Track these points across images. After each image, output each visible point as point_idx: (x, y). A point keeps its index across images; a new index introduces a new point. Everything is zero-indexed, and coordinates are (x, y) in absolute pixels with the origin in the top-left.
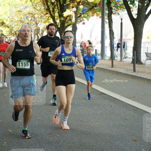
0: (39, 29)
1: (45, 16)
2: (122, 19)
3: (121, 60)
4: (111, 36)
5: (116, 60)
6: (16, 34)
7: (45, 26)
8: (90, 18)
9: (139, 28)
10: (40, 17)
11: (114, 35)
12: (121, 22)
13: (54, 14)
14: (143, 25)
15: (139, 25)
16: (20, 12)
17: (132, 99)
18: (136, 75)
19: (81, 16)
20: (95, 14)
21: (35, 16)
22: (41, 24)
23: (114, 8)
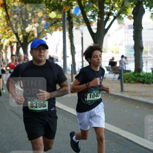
0: (3, 45)
1: (8, 32)
2: (82, 34)
4: (73, 50)
7: (8, 42)
8: (52, 33)
10: (3, 32)
11: (75, 49)
12: (81, 36)
14: (103, 39)
15: (98, 39)
20: (58, 29)
22: (4, 40)
23: (76, 23)
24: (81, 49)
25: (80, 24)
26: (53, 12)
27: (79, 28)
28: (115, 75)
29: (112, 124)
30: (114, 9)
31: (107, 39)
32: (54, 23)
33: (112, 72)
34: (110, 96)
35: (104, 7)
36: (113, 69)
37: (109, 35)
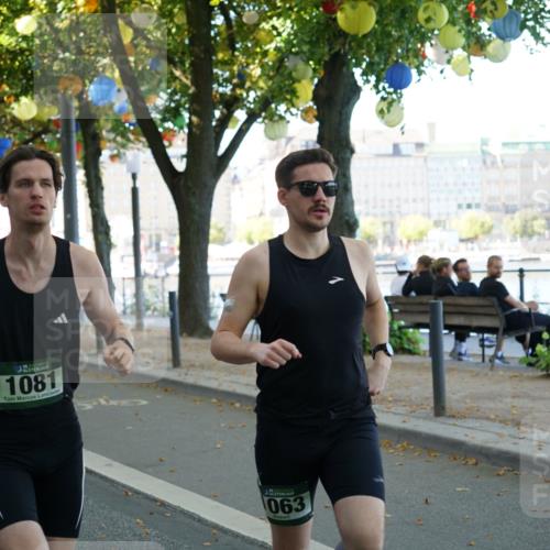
2: (134, 177)
3: (139, 326)
4: (101, 237)
9: (197, 207)
14: (212, 192)
15: (194, 194)
17: (150, 470)
18: (180, 379)
23: (112, 136)
24: (132, 233)
25: (129, 140)
26: (24, 100)
27: (124, 154)
29: (242, 510)
30: (248, 84)
31: (228, 195)
32: (31, 140)
34: (238, 405)
35: (213, 78)
37: (235, 180)
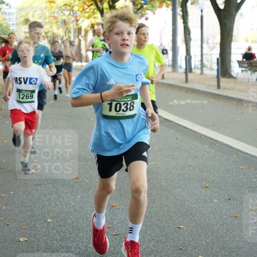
0: (81, 29)
1: (89, 8)
2: (202, 11)
3: (202, 73)
4: (187, 36)
5: (194, 73)
6: (47, 37)
8: (156, 10)
9: (228, 24)
10: (81, 9)
11: (191, 34)
12: (200, 14)
13: (102, 4)
14: (234, 18)
15: (227, 18)
16: (53, 4)
18: (221, 93)
19: (142, 7)
20: (165, 4)
21: (74, 8)
22: (83, 21)
27: (197, 2)
28: (251, 73)
33: (248, 70)
34: (245, 104)
36: (249, 64)
37: (241, 15)
